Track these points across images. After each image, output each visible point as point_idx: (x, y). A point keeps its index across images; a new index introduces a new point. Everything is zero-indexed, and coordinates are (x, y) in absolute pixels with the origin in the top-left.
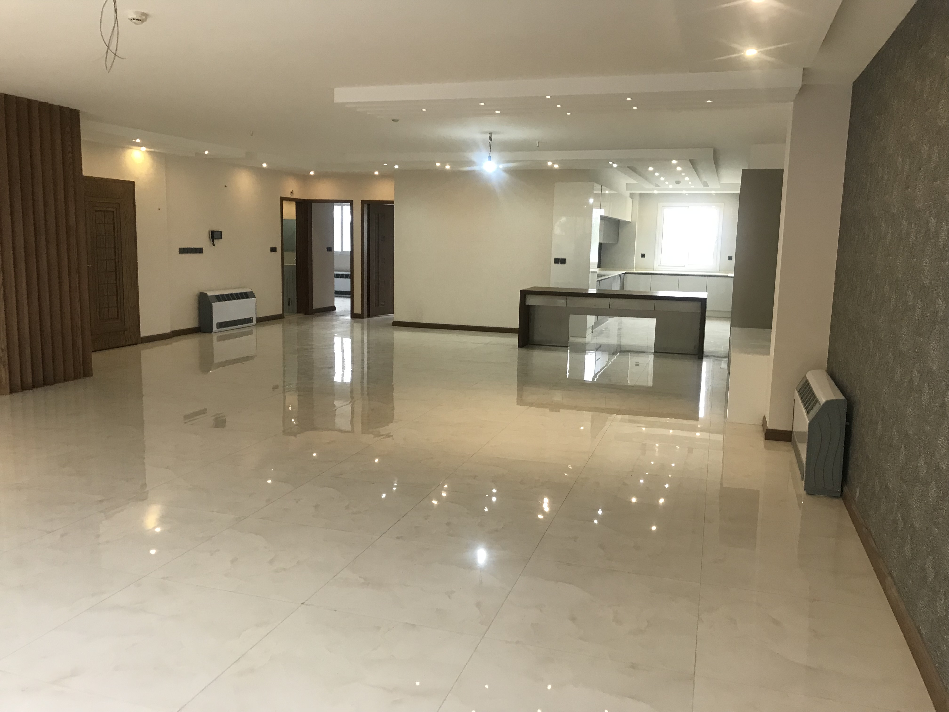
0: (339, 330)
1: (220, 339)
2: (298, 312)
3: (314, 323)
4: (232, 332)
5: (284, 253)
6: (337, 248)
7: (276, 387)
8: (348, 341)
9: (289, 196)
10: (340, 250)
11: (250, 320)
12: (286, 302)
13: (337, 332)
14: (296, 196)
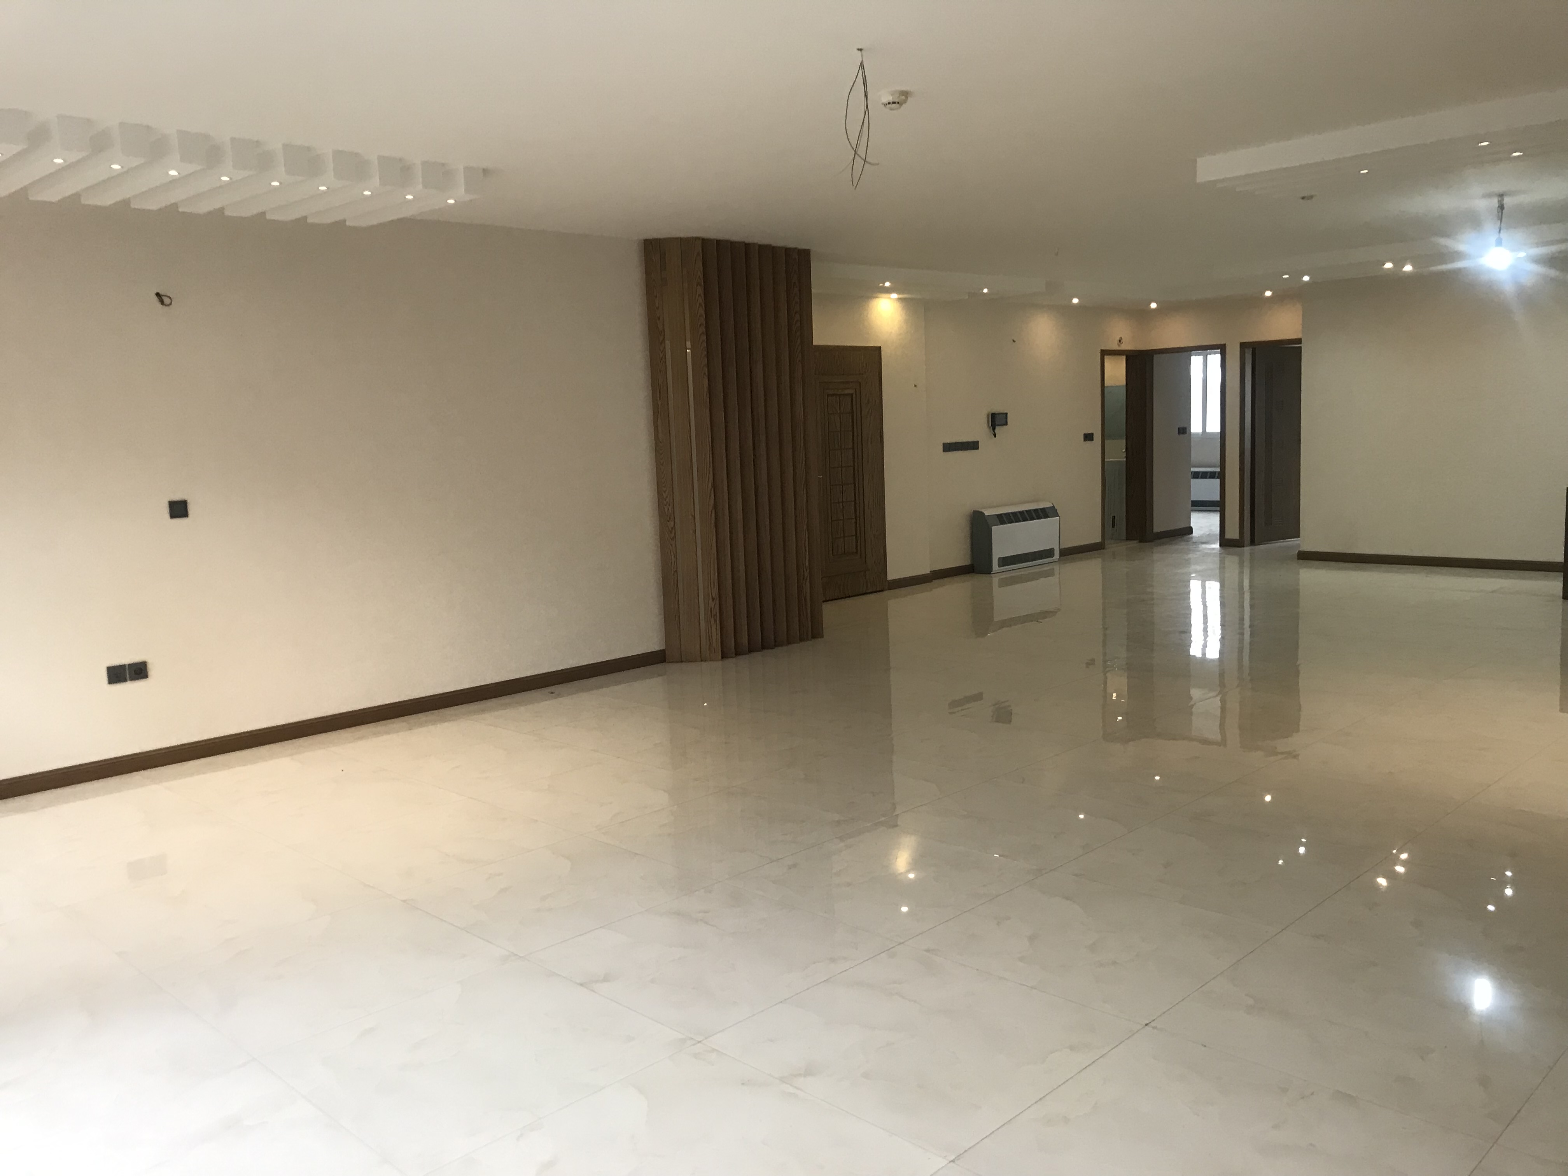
0: (1198, 568)
1: (1004, 583)
2: (1129, 538)
3: (1156, 556)
4: (1023, 572)
5: (1106, 442)
6: (1196, 427)
7: (1091, 663)
8: (1214, 588)
9: (1115, 347)
10: (1201, 431)
11: (1049, 553)
12: (1109, 522)
13: (1196, 572)
14: (1126, 346)
